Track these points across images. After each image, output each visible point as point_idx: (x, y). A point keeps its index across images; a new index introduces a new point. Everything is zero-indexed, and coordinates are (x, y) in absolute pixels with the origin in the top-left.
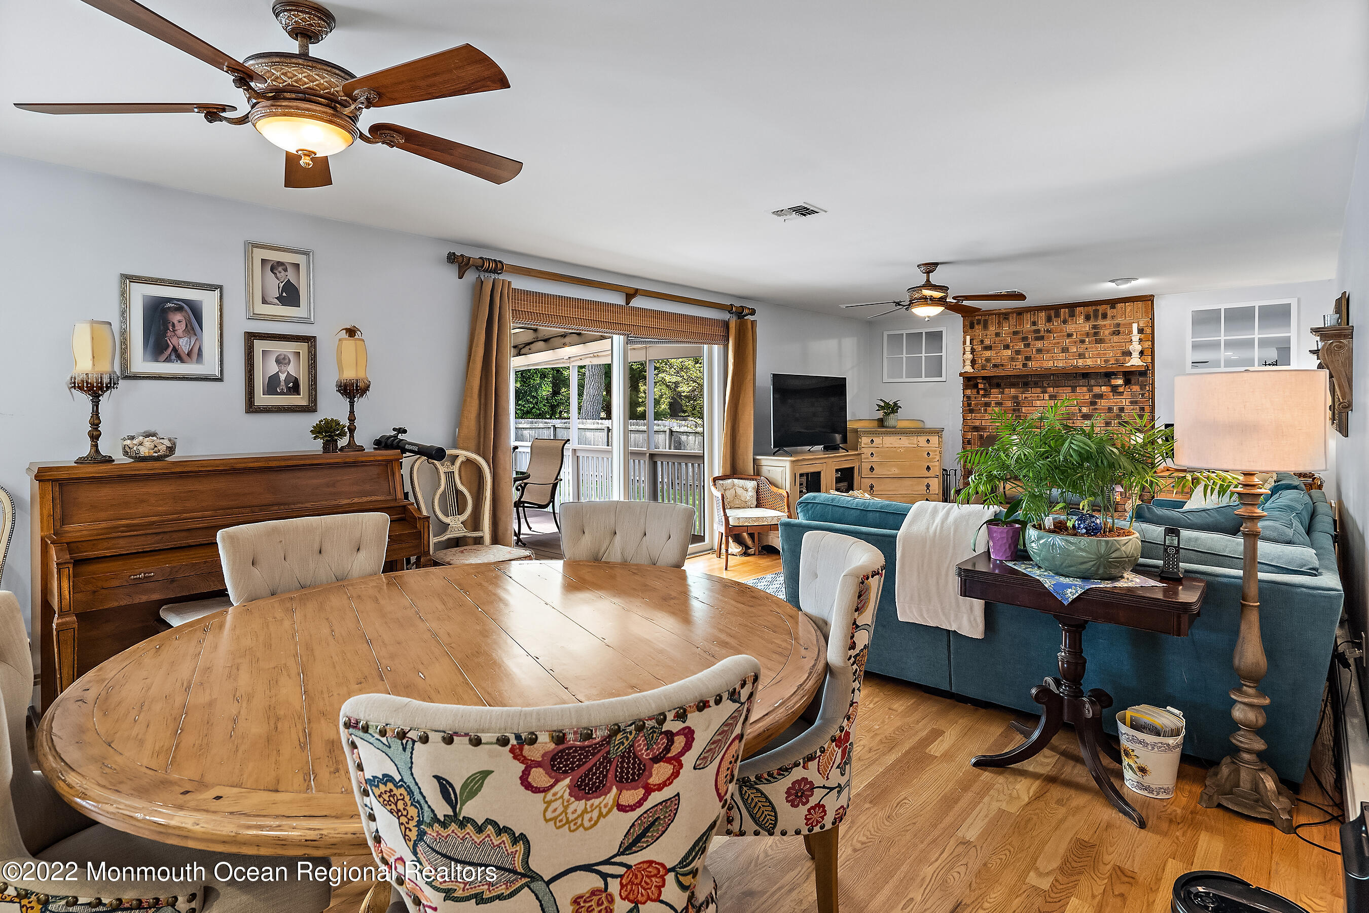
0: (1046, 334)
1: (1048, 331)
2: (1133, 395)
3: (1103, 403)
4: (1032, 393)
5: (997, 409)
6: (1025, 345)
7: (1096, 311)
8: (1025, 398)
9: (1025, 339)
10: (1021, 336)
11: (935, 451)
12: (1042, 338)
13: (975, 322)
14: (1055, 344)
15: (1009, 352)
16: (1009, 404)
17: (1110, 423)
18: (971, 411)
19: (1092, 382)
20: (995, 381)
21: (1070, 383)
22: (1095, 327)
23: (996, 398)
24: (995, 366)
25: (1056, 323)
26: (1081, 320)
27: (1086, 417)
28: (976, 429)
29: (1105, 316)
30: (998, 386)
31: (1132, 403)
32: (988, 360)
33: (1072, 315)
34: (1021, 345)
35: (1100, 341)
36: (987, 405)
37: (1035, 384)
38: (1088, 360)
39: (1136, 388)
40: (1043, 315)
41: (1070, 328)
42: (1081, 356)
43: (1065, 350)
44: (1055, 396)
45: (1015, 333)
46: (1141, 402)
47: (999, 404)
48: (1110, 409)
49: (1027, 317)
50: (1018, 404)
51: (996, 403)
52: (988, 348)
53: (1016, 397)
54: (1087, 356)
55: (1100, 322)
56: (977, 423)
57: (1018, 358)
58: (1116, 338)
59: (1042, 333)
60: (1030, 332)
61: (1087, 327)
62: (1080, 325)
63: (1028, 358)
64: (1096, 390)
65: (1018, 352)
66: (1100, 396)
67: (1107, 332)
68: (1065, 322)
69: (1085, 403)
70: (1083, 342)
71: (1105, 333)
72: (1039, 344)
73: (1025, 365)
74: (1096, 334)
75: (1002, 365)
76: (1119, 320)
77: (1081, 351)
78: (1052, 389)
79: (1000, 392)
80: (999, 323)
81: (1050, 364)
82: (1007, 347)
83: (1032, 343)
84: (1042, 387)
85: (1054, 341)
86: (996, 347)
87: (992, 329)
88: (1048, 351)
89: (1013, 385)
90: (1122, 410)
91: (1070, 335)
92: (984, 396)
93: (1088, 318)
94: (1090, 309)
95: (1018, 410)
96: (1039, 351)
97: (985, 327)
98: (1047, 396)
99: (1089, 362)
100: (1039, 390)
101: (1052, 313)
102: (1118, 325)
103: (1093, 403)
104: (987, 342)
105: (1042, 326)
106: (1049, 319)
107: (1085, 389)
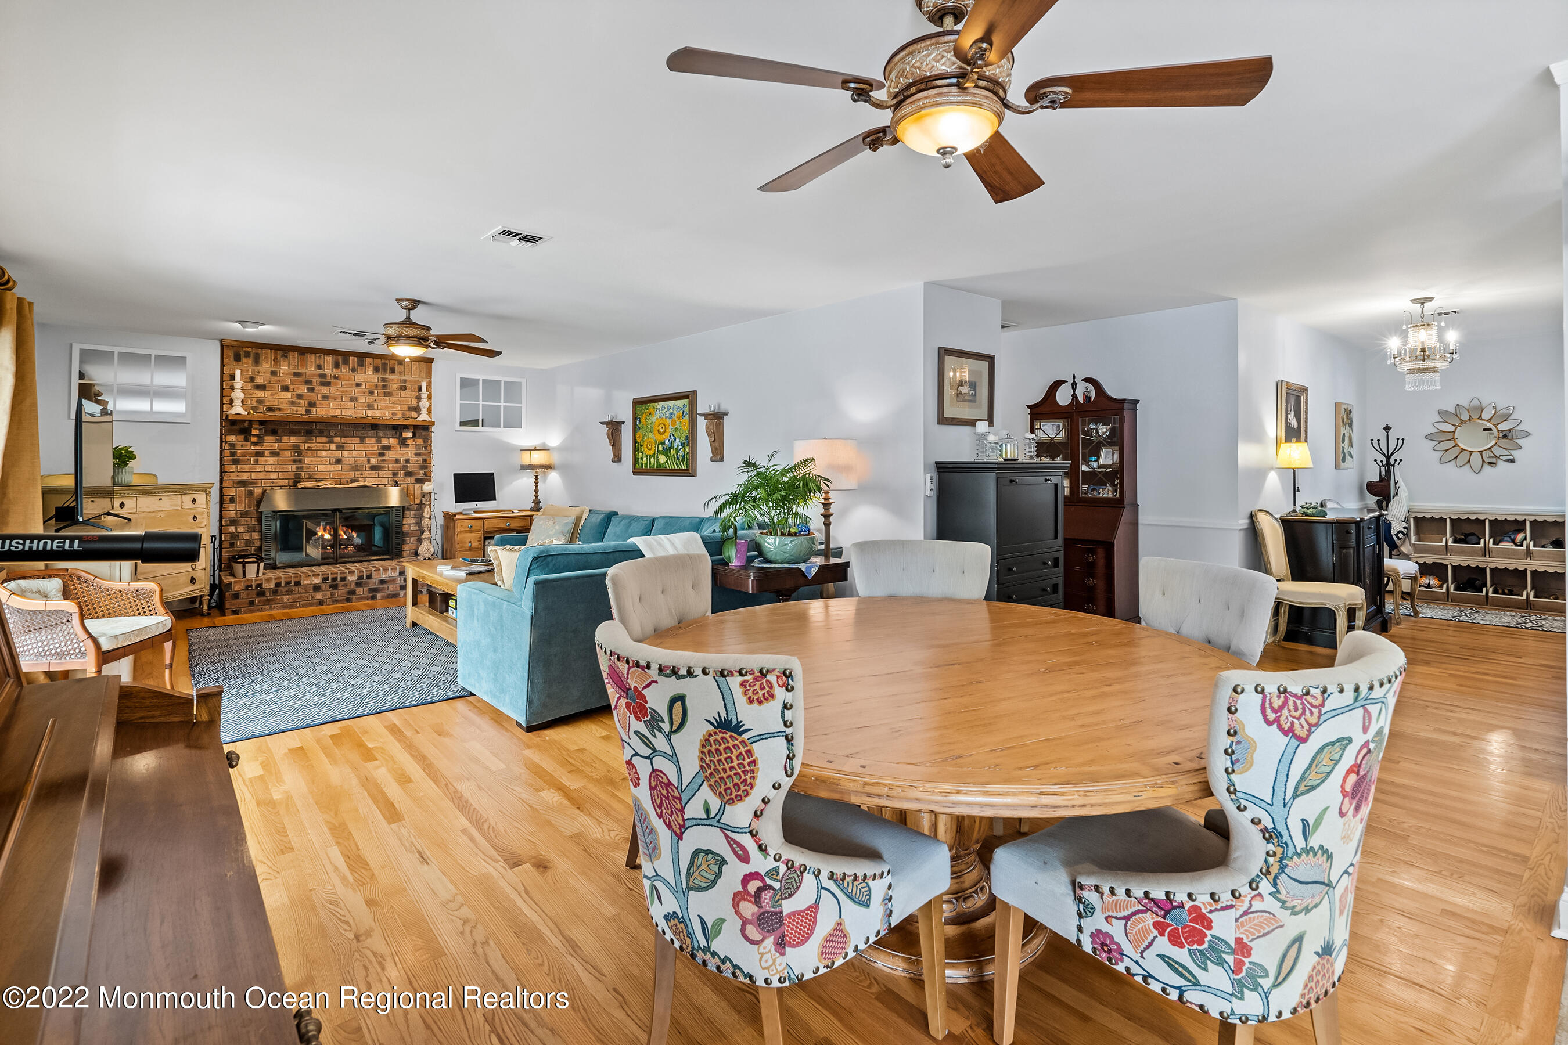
0: (333, 381)
1: (336, 378)
2: (417, 447)
3: (391, 455)
4: (317, 443)
5: (272, 460)
6: (308, 389)
7: (385, 364)
8: (309, 447)
9: (308, 382)
10: (303, 378)
11: (202, 513)
12: (328, 384)
13: (242, 354)
14: (343, 392)
15: (288, 395)
16: (288, 454)
17: (397, 473)
18: (236, 462)
19: (381, 434)
20: (270, 427)
21: (359, 433)
22: (383, 380)
23: (272, 446)
24: (270, 409)
25: (344, 370)
26: (370, 371)
27: (374, 468)
28: (243, 483)
29: (393, 371)
30: (274, 432)
31: (416, 454)
32: (260, 402)
33: (361, 364)
34: (304, 389)
35: (388, 394)
36: (259, 454)
37: (320, 433)
38: (377, 412)
39: (420, 441)
40: (329, 359)
41: (359, 377)
42: (370, 407)
43: (354, 399)
44: (343, 447)
45: (296, 374)
46: (424, 454)
47: (275, 454)
48: (397, 461)
49: (311, 359)
50: (300, 454)
51: (271, 453)
52: (261, 387)
53: (296, 447)
54: (376, 407)
55: (388, 376)
56: (245, 476)
57: (299, 403)
58: (403, 393)
59: (328, 379)
60: (314, 375)
61: (375, 379)
62: (368, 376)
63: (312, 404)
64: (385, 441)
65: (300, 396)
66: (388, 448)
67: (395, 386)
68: (354, 370)
69: (373, 454)
70: (372, 393)
71: (393, 386)
72: (325, 390)
73: (308, 411)
74: (384, 387)
75: (280, 409)
76: (407, 377)
77: (370, 401)
78: (339, 439)
79: (277, 440)
80: (276, 360)
81: (338, 413)
82: (286, 389)
83: (317, 388)
84: (329, 436)
85: (342, 389)
86: (272, 387)
87: (266, 366)
88: (335, 399)
89: (293, 433)
90: (407, 461)
91: (358, 385)
92: (255, 444)
93: (376, 370)
94: (379, 362)
95: (300, 461)
96: (325, 397)
97: (257, 361)
98: (333, 446)
99: (378, 414)
100: (324, 439)
101: (340, 359)
102: (405, 381)
103: (381, 455)
104: (260, 380)
105: (328, 370)
106: (336, 365)
107: (373, 440)
